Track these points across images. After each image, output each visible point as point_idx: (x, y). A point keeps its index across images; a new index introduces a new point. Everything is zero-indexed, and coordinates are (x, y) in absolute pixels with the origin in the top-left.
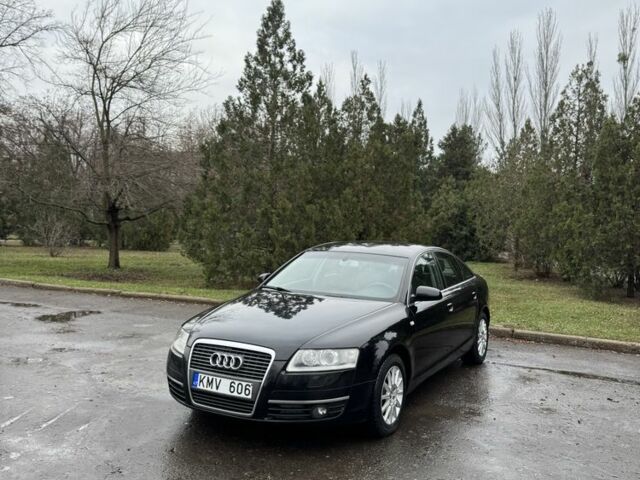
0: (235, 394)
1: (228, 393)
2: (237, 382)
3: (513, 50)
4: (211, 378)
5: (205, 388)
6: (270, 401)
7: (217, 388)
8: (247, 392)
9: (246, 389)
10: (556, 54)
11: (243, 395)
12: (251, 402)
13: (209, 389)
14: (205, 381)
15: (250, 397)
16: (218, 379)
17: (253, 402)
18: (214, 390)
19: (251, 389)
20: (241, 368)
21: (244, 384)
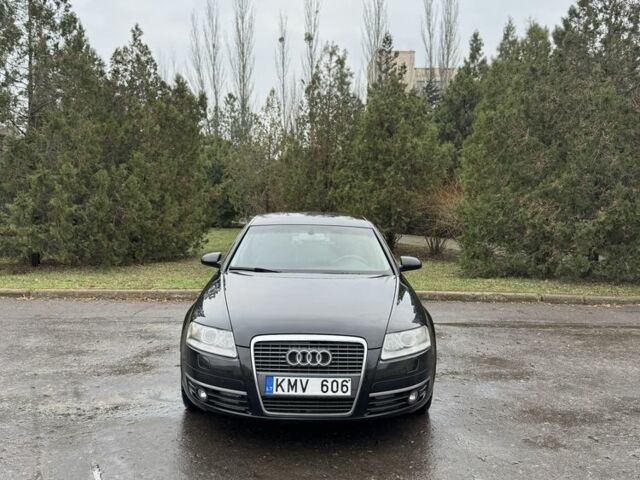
0: (330, 393)
1: (319, 393)
2: (330, 380)
3: (210, 16)
4: (293, 380)
5: (286, 393)
6: (372, 395)
7: (304, 390)
8: (345, 389)
9: (343, 386)
10: (251, 26)
11: (340, 393)
12: (350, 400)
13: (292, 393)
14: (285, 385)
15: (349, 393)
16: (304, 380)
17: (353, 399)
18: (300, 392)
19: (349, 385)
20: (331, 364)
21: (340, 380)
